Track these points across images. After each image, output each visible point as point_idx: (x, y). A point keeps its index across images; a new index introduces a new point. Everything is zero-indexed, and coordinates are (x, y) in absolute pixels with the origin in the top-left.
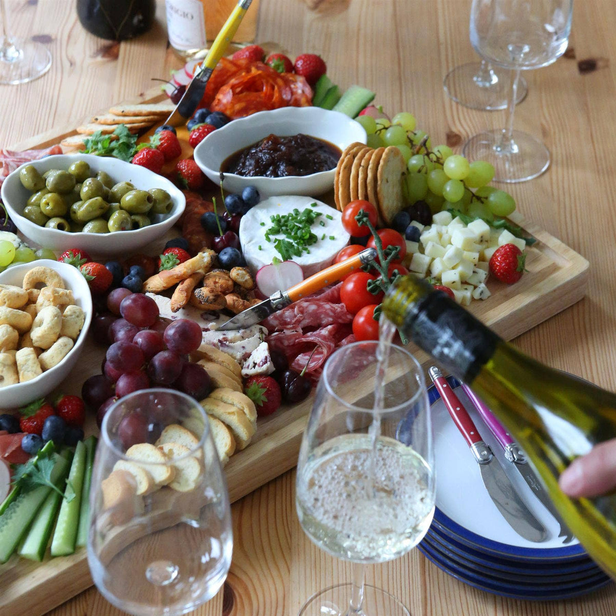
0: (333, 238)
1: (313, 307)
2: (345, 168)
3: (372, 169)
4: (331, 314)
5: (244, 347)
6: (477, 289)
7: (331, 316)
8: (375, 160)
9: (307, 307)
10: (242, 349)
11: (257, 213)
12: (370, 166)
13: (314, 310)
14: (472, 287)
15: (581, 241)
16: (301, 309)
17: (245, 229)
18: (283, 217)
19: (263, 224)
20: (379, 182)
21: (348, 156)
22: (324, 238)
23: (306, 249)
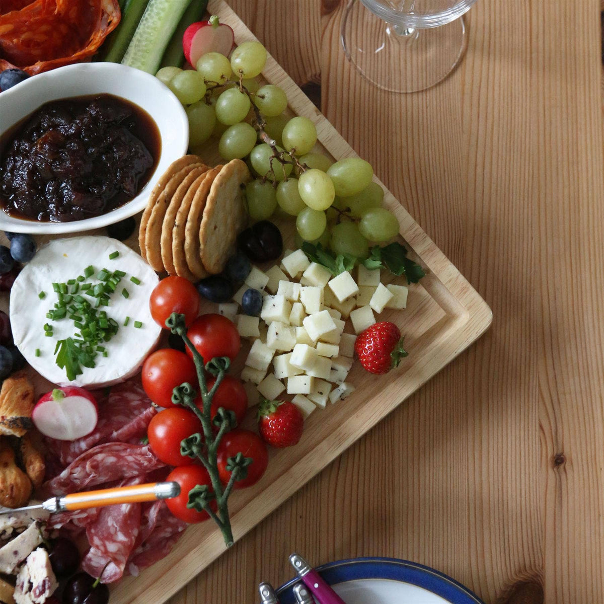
0: (139, 325)
1: (111, 460)
2: (153, 224)
3: (190, 230)
4: (136, 466)
5: (16, 553)
6: (336, 391)
7: (135, 470)
8: (194, 214)
9: (102, 460)
10: (13, 556)
11: (34, 274)
12: (188, 225)
13: (111, 463)
14: (329, 386)
15: (493, 216)
16: (95, 463)
17: (17, 310)
18: (71, 282)
19: (43, 296)
20: (202, 247)
21: (157, 205)
22: (127, 323)
23: (102, 349)
